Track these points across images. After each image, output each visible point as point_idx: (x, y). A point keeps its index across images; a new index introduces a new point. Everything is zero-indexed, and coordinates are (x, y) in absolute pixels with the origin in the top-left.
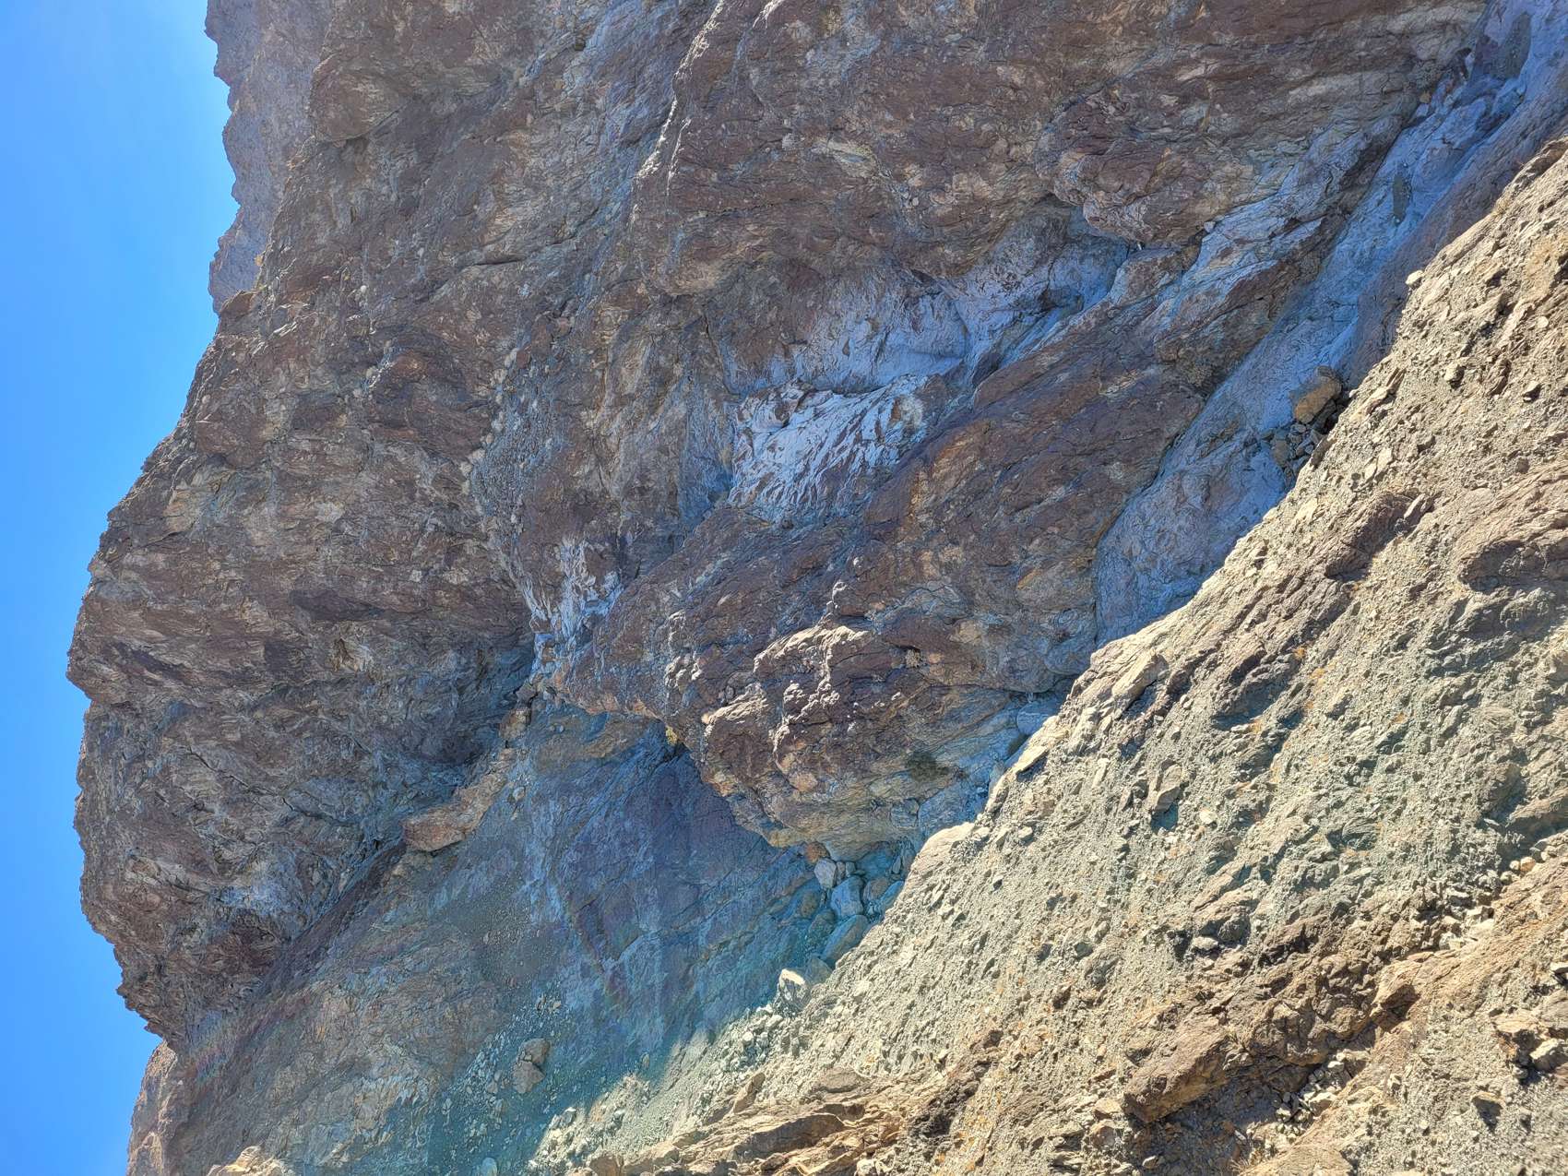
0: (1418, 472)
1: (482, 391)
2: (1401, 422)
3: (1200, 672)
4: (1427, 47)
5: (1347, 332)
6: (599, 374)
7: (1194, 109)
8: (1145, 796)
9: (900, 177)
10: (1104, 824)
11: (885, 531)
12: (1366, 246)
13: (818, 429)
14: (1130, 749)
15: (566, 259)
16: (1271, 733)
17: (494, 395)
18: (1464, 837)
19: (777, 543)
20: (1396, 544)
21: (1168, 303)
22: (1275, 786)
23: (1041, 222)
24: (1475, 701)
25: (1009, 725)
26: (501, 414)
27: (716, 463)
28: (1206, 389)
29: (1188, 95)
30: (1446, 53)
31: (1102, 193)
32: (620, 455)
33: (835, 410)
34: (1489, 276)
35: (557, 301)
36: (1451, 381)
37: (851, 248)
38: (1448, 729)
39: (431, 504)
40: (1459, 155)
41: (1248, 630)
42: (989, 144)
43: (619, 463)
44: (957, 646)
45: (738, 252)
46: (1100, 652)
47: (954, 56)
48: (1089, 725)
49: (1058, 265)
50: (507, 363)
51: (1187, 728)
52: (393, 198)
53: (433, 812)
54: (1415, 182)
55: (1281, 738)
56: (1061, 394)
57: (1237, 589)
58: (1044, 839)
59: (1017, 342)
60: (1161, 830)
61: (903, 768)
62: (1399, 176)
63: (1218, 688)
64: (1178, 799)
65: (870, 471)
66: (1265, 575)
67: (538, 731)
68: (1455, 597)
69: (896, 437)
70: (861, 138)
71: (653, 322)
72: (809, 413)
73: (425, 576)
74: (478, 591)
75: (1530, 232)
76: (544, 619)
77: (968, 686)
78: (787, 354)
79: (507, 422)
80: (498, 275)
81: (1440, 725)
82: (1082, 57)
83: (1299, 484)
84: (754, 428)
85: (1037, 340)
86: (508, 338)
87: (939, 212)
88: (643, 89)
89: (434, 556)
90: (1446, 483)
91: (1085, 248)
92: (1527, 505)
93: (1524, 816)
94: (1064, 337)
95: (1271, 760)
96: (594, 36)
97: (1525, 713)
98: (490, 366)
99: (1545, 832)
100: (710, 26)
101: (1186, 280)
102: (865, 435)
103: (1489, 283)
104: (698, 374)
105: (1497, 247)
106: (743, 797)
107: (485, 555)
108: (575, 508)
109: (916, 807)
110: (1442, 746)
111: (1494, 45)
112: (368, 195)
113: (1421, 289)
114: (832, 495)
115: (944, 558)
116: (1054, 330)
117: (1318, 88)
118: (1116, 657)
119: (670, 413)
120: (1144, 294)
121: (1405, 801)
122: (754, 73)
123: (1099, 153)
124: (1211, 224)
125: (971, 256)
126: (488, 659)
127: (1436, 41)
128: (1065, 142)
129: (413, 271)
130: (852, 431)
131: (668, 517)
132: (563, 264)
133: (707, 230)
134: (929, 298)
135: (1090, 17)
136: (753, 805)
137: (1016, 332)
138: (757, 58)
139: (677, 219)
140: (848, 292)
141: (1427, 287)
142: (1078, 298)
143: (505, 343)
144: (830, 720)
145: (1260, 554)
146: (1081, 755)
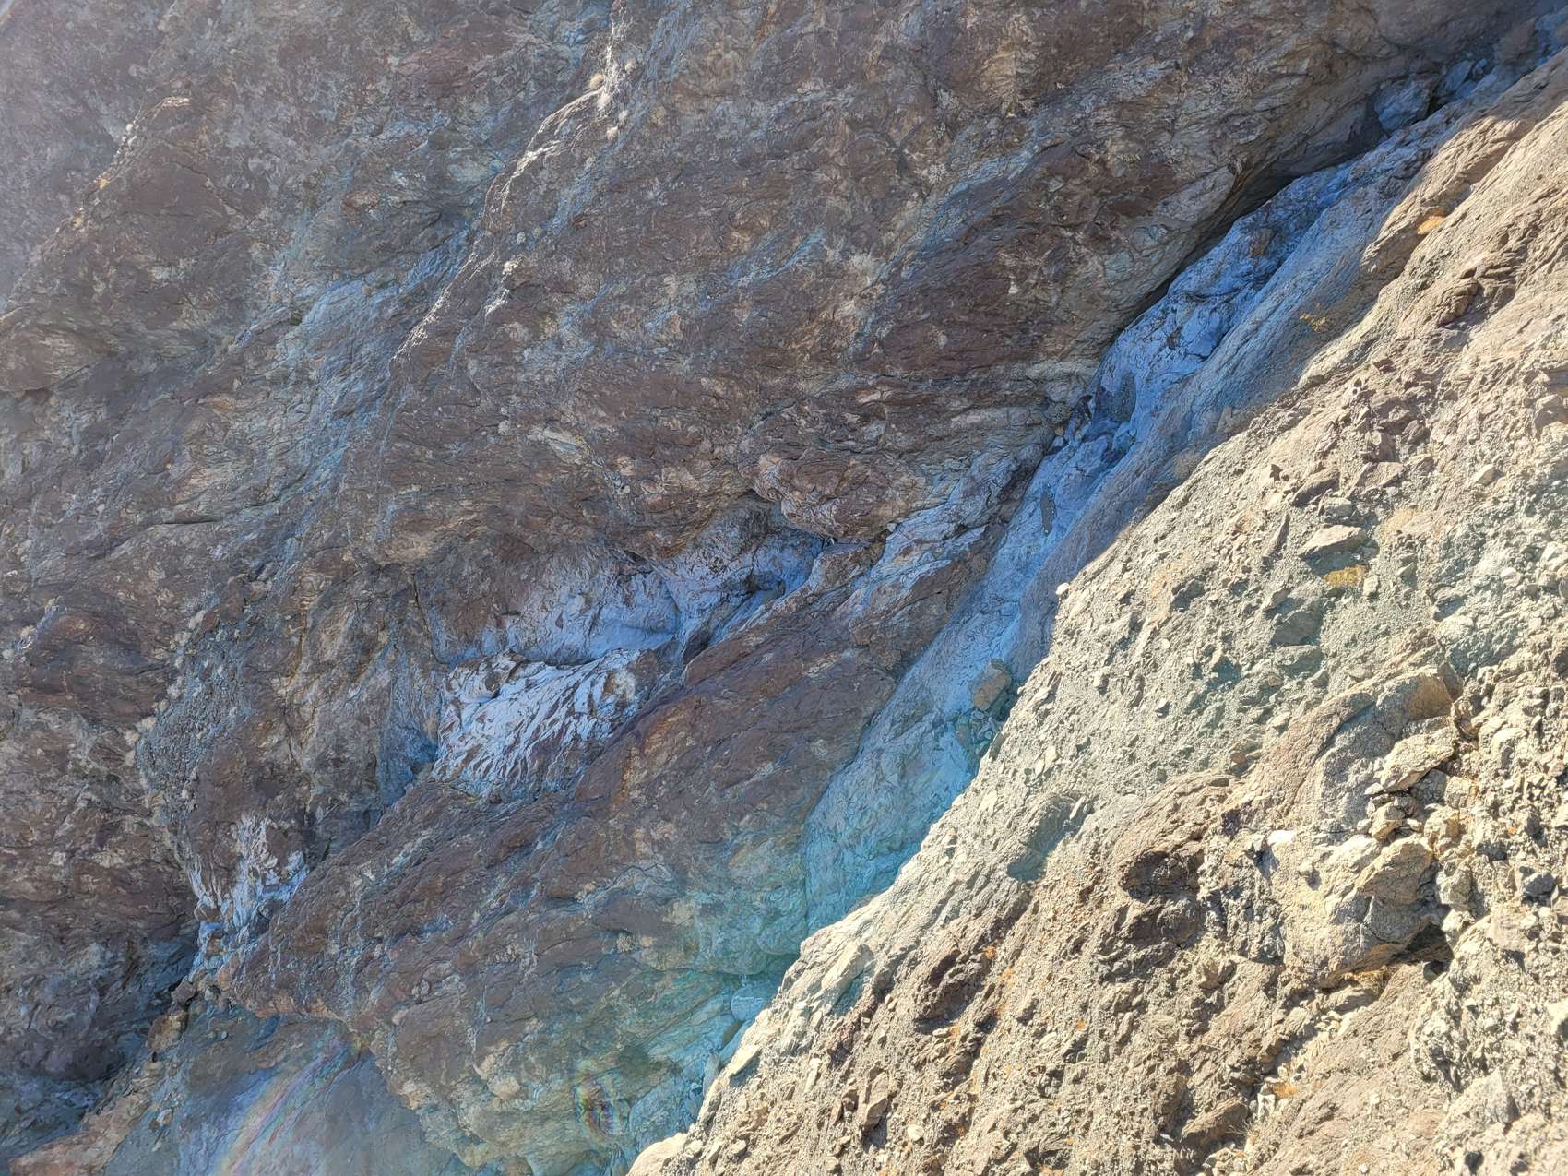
0: (1079, 771)
1: (160, 654)
2: (1062, 722)
3: (902, 970)
4: (1058, 392)
5: (1013, 628)
6: (296, 640)
7: (873, 427)
8: (855, 1108)
9: (613, 467)
10: (817, 1140)
11: (597, 808)
12: (1023, 550)
13: (529, 700)
14: (840, 1054)
15: (267, 523)
16: (969, 1038)
17: (173, 659)
18: (1145, 1153)
19: (483, 819)
20: (1065, 844)
21: (860, 593)
22: (975, 1096)
23: (744, 514)
24: (1142, 1007)
25: (725, 1011)
26: (179, 680)
27: (421, 733)
28: (897, 672)
29: (868, 415)
30: (1073, 398)
31: (797, 493)
32: (315, 725)
33: (547, 681)
34: (1120, 596)
35: (254, 564)
36: (1099, 688)
37: (565, 527)
38: (1123, 1037)
39: (85, 777)
40: (1089, 481)
41: (943, 927)
42: (695, 443)
43: (312, 735)
44: (669, 926)
45: (451, 526)
46: (809, 940)
47: (662, 366)
48: (800, 1021)
49: (761, 552)
50: (191, 625)
51: (892, 1032)
52: (74, 451)
53: (51, 1147)
54: (1057, 501)
55: (978, 1043)
56: (767, 674)
57: (933, 877)
58: (759, 1154)
59: (725, 621)
60: (872, 1148)
61: (613, 1065)
62: (1044, 495)
63: (919, 989)
64: (886, 1112)
65: (582, 745)
66: (956, 865)
67: (194, 1040)
68: (1117, 904)
69: (608, 711)
70: (576, 430)
71: (359, 588)
72: (521, 684)
73: (69, 858)
74: (134, 874)
75: (1150, 559)
76: (213, 905)
77: (681, 970)
78: (499, 624)
79: (186, 689)
80: (187, 535)
81: (1116, 1033)
82: (776, 376)
83: (981, 775)
84: (463, 699)
85: (743, 621)
86: (194, 599)
87: (650, 500)
88: (360, 365)
89: (83, 836)
90: (1102, 787)
91: (785, 539)
92: (1169, 816)
93: (1193, 1131)
94: (768, 619)
95: (971, 1066)
96: (311, 312)
97: (1185, 1021)
98: (171, 628)
99: (1213, 1147)
100: (429, 318)
101: (874, 572)
102: (578, 708)
103: (1121, 601)
104: (406, 643)
105: (1125, 570)
106: (435, 1108)
107: (146, 833)
108: (259, 783)
109: (627, 1109)
110: (1119, 1054)
111: (1109, 394)
112: (46, 446)
113: (1067, 601)
114: (542, 769)
115: (656, 836)
116: (759, 614)
117: (974, 418)
118: (824, 947)
119: (372, 681)
120: (838, 584)
121: (1091, 1114)
122: (472, 366)
123: (794, 459)
124: (893, 525)
125: (680, 541)
126: (140, 950)
127: (1064, 388)
128: (761, 446)
129: (88, 527)
130: (564, 703)
131: (365, 790)
132: (263, 527)
133: (420, 503)
134: (641, 576)
135: (781, 344)
136: (446, 1117)
137: (724, 612)
138: (475, 351)
139: (389, 491)
140: (562, 567)
141: (1075, 598)
142: (779, 583)
143: (190, 604)
144: (536, 1015)
145: (951, 842)
146: (793, 1055)
